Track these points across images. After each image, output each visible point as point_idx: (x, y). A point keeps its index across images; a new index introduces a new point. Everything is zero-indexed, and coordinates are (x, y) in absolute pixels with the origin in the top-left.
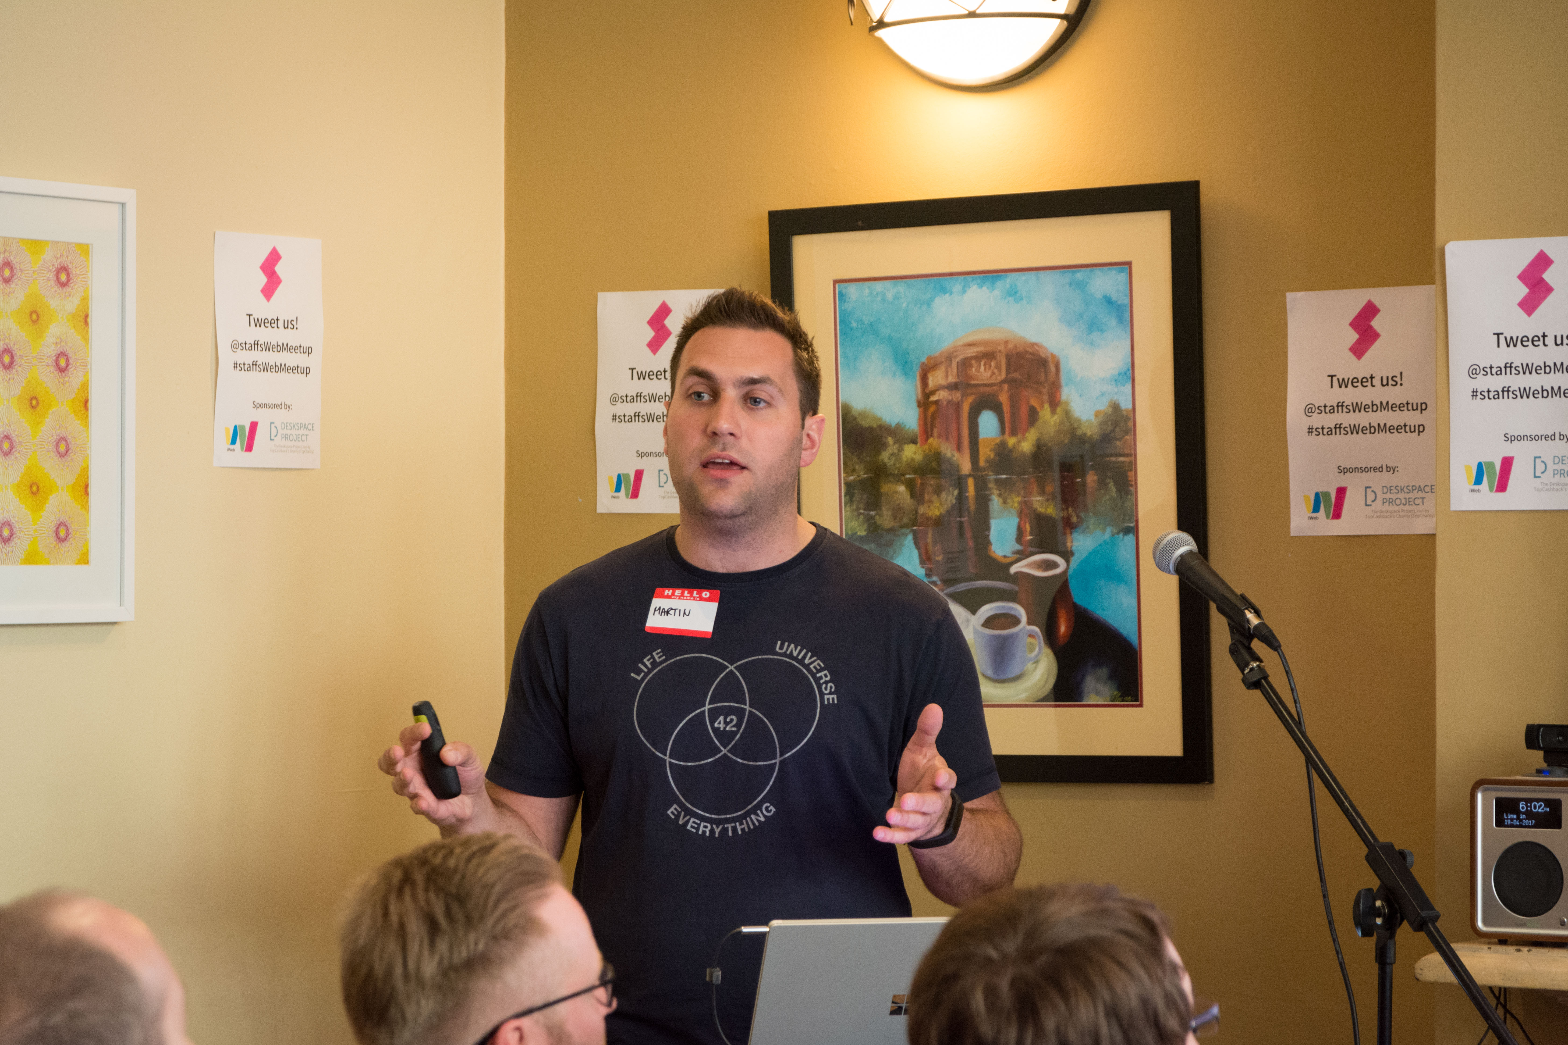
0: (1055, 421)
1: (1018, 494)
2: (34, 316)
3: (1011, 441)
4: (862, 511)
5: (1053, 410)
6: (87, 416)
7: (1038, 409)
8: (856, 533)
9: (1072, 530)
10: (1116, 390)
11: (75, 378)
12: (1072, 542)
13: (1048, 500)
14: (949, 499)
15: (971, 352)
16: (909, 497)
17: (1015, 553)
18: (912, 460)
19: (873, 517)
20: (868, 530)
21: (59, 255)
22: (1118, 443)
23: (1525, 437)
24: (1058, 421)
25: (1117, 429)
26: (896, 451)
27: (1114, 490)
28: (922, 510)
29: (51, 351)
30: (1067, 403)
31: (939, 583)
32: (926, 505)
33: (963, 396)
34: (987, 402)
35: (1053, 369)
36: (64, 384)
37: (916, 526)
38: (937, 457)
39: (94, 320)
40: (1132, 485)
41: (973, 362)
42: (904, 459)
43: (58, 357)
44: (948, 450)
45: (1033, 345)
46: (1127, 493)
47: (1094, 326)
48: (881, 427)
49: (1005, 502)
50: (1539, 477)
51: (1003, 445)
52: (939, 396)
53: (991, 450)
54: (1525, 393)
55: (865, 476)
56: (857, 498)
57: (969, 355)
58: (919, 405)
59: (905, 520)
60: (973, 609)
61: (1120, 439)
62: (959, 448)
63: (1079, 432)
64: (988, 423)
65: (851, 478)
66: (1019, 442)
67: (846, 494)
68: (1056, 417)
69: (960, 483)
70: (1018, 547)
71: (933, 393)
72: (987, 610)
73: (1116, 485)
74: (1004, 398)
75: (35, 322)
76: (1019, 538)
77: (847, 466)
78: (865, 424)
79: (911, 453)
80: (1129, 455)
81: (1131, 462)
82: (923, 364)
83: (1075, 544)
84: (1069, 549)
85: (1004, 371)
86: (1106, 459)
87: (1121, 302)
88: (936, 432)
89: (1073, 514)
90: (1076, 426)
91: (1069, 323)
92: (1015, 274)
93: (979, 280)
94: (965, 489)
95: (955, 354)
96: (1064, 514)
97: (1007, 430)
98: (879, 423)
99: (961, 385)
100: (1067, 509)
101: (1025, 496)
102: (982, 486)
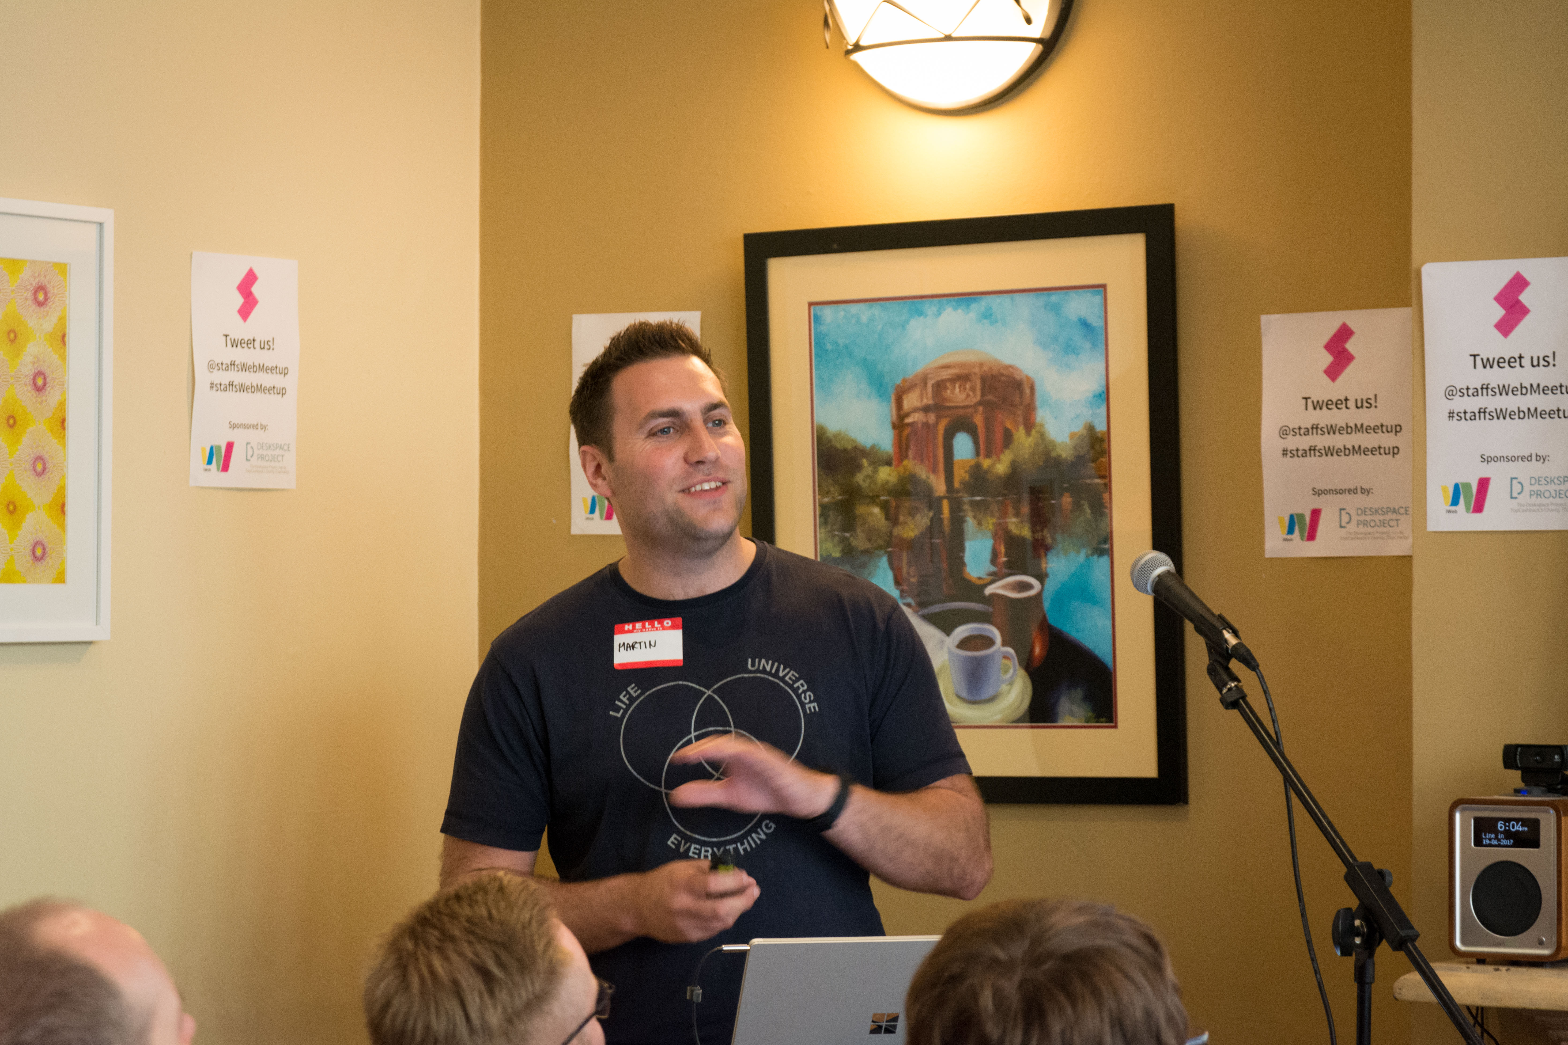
0: (1030, 443)
1: (993, 516)
2: (12, 336)
3: (986, 463)
4: (837, 533)
5: (1028, 432)
6: (64, 435)
7: (1013, 431)
8: (831, 554)
9: (1047, 552)
10: (1090, 412)
11: (52, 397)
12: (1047, 563)
13: (1022, 522)
14: (924, 521)
15: (946, 374)
16: (883, 519)
17: (989, 574)
18: (887, 482)
19: (847, 539)
20: (843, 551)
21: (37, 274)
22: (1093, 465)
23: (1502, 459)
24: (1033, 444)
25: (1092, 451)
26: (870, 473)
27: (1088, 511)
28: (897, 531)
29: (29, 370)
30: (1042, 425)
31: (913, 603)
32: (900, 527)
33: (939, 418)
34: (962, 424)
35: (1028, 391)
36: (41, 403)
37: (891, 547)
38: (912, 479)
39: (71, 340)
40: (1106, 507)
41: (948, 384)
42: (879, 481)
43: (35, 376)
44: (922, 472)
45: (1008, 367)
46: (1102, 514)
47: (1070, 349)
48: (855, 449)
49: (980, 524)
50: (1516, 498)
51: (978, 466)
52: (914, 417)
53: (965, 472)
54: (1501, 414)
55: (840, 498)
56: (831, 519)
57: (944, 377)
58: (894, 427)
59: (881, 542)
60: (948, 630)
61: (1095, 461)
62: (934, 470)
63: (1054, 454)
64: (963, 446)
65: (826, 500)
66: (994, 465)
67: (821, 516)
68: (1030, 439)
69: (935, 505)
70: (993, 569)
71: (907, 415)
72: (962, 631)
73: (1091, 507)
74: (978, 420)
75: (13, 341)
76: (994, 560)
77: (821, 488)
78: (839, 446)
79: (885, 474)
80: (1104, 477)
81: (1105, 485)
82: (898, 386)
83: (1050, 565)
84: (1044, 570)
85: (979, 393)
86: (1083, 481)
87: (1094, 325)
88: (911, 453)
89: (1048, 536)
90: (1051, 448)
91: (1044, 346)
92: (990, 297)
93: (954, 303)
94: (939, 511)
95: (930, 376)
96: (1039, 536)
97: (982, 452)
98: (854, 445)
99: (938, 407)
100: (1042, 531)
101: (999, 519)
102: (956, 508)
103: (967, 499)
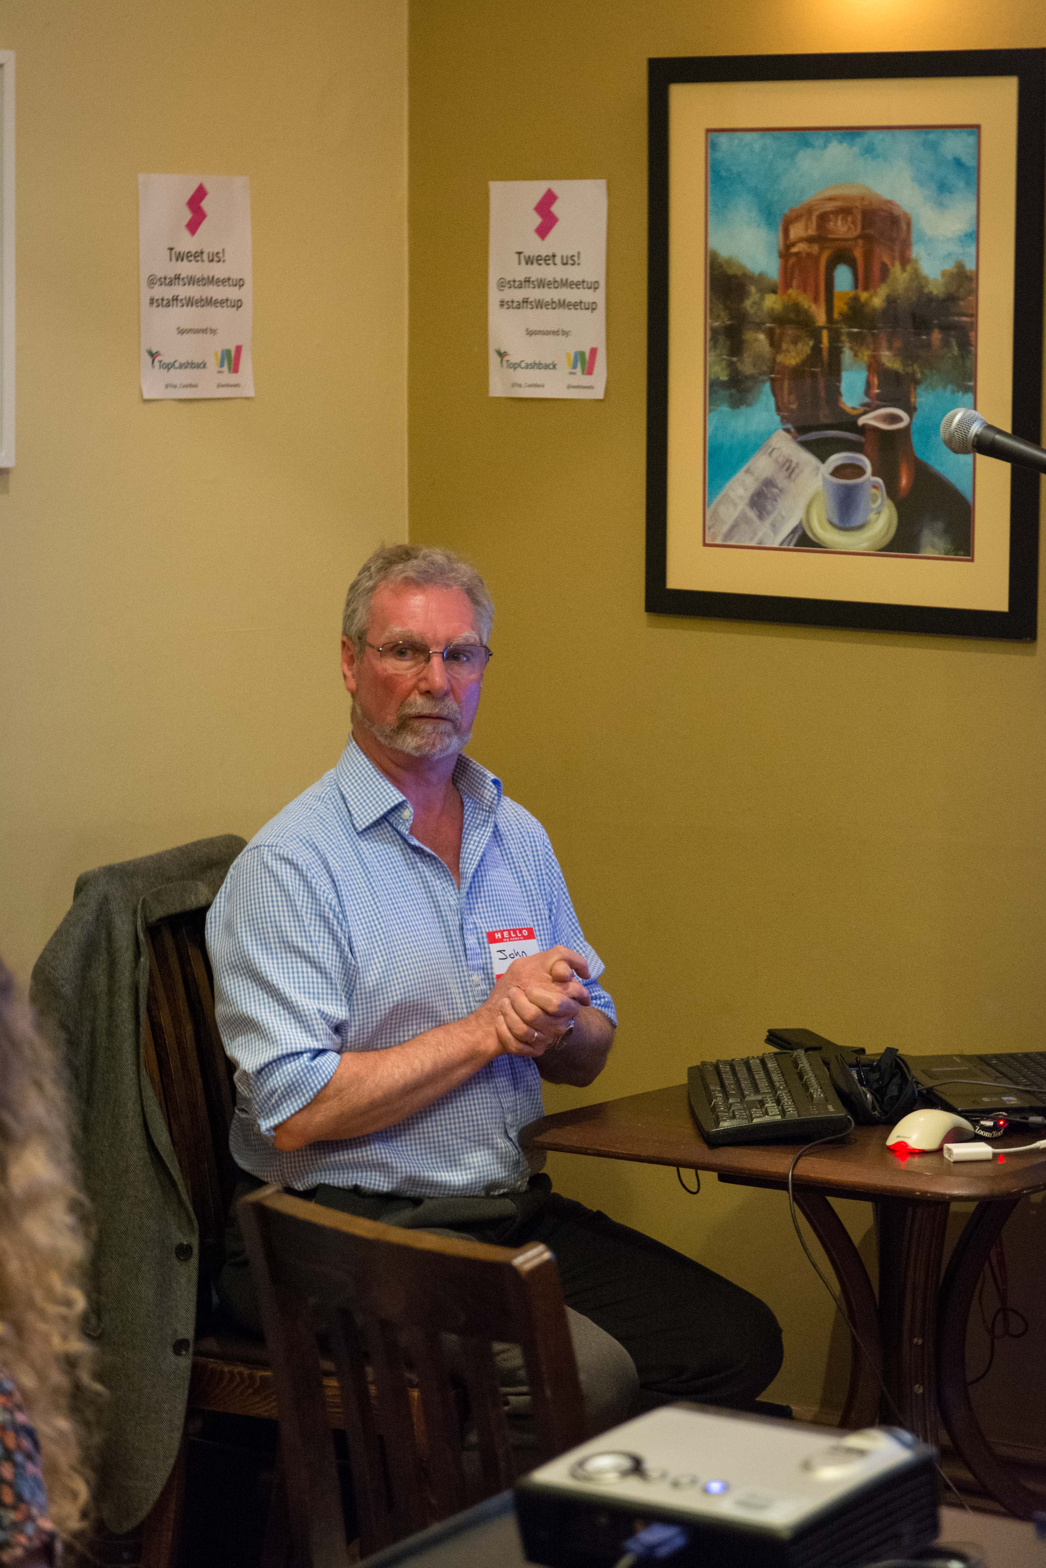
0: (905, 278)
1: (868, 348)
3: (864, 296)
4: (725, 357)
5: (904, 269)
7: (890, 267)
8: (719, 378)
9: (917, 386)
12: (915, 398)
13: (895, 355)
14: (805, 349)
15: (830, 206)
16: (768, 346)
17: (864, 405)
18: (773, 309)
19: (735, 363)
20: (730, 375)
22: (962, 303)
24: (908, 279)
25: (961, 289)
26: (757, 299)
27: (956, 348)
28: (780, 358)
30: (916, 261)
31: (792, 430)
32: (784, 354)
33: (822, 249)
34: (841, 256)
35: (904, 227)
37: (774, 374)
38: (796, 308)
40: (971, 345)
41: (831, 216)
42: (765, 308)
44: (805, 302)
45: (888, 202)
46: (969, 352)
48: (745, 275)
49: (856, 355)
51: (856, 299)
52: (799, 247)
53: (845, 304)
55: (729, 323)
56: (720, 343)
57: (828, 210)
58: (781, 256)
59: (765, 368)
60: (823, 458)
61: (963, 300)
62: (816, 300)
63: (926, 291)
64: (843, 277)
65: (717, 324)
66: (871, 297)
67: (712, 339)
68: (906, 274)
69: (815, 334)
70: (866, 400)
71: (793, 245)
72: (836, 459)
73: (959, 344)
74: (858, 253)
76: (867, 392)
77: (711, 312)
78: (730, 272)
79: (771, 302)
80: (972, 316)
81: (972, 323)
82: (786, 216)
84: (913, 404)
85: (859, 226)
86: (951, 318)
88: (795, 283)
89: (918, 370)
90: (924, 284)
94: (818, 341)
95: (815, 207)
96: (909, 370)
97: (860, 285)
98: (744, 271)
99: (820, 238)
100: (913, 365)
101: (874, 351)
102: (835, 338)
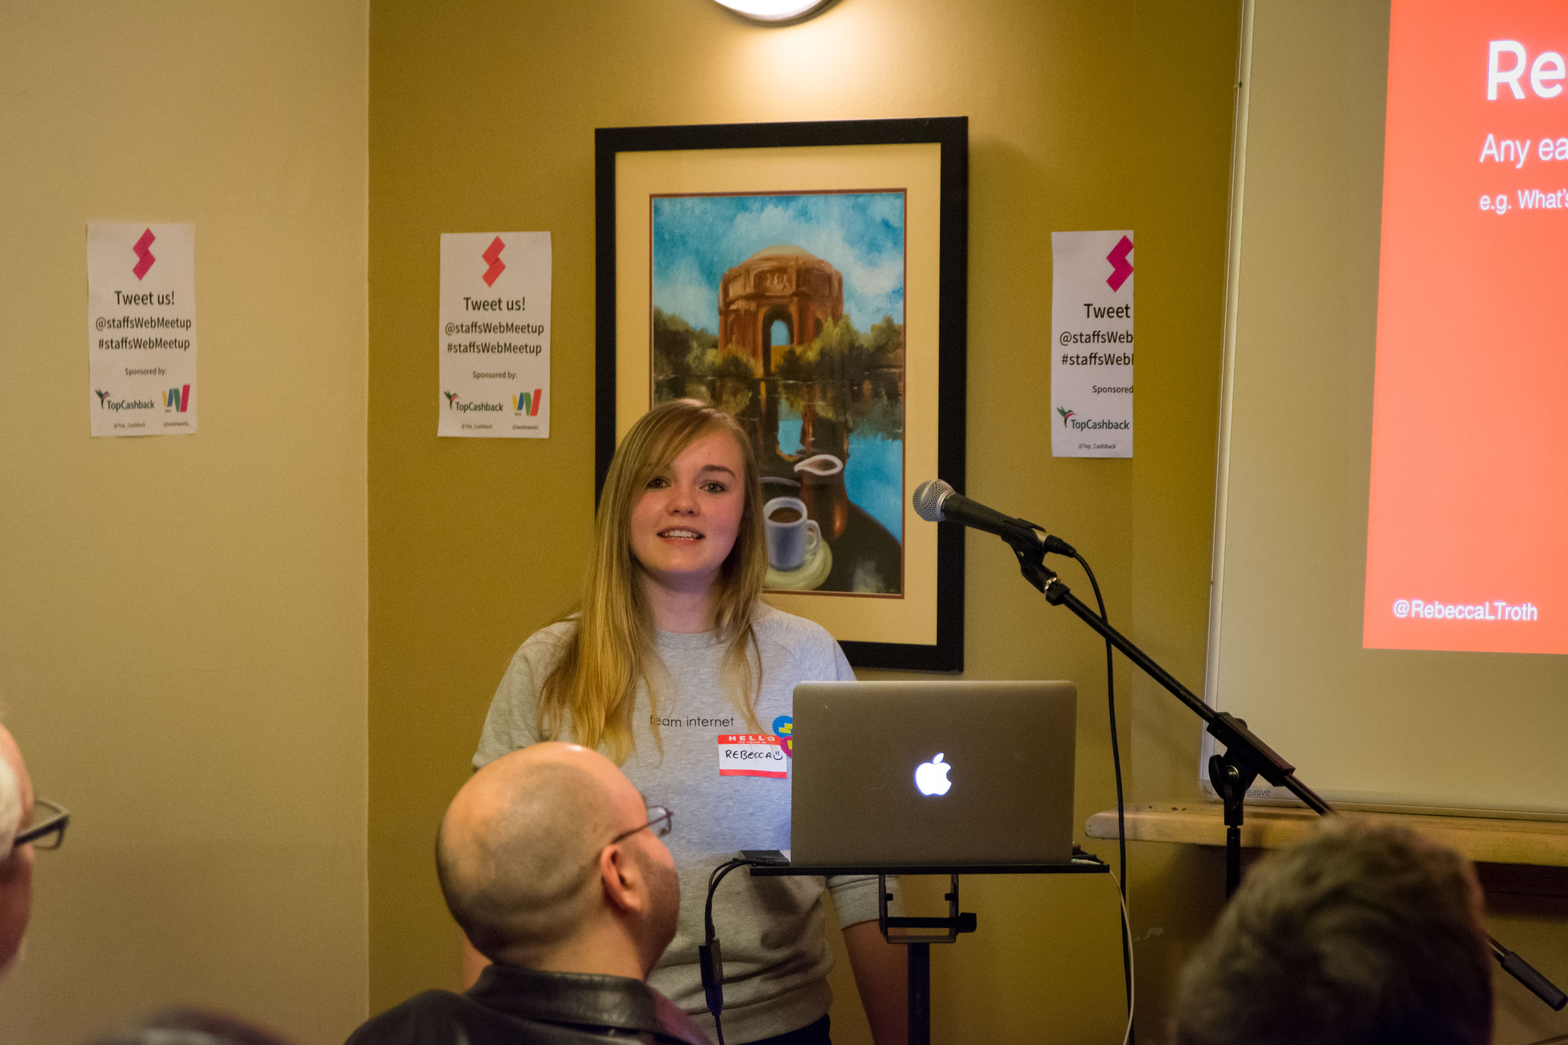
0: (837, 334)
1: (803, 399)
3: (799, 350)
5: (836, 323)
7: (823, 321)
9: (849, 434)
10: (890, 306)
12: (848, 445)
13: (828, 405)
14: (744, 401)
15: (766, 266)
18: (713, 363)
22: (890, 355)
24: (839, 333)
25: (890, 343)
26: (699, 354)
27: (885, 398)
30: (848, 317)
33: (759, 306)
34: (779, 313)
35: (836, 284)
38: (735, 361)
40: (900, 395)
42: (706, 361)
44: (744, 356)
45: (821, 261)
46: (897, 402)
47: (874, 247)
48: (687, 331)
49: (792, 406)
51: (792, 352)
52: (738, 305)
53: (781, 357)
55: (672, 376)
57: (765, 269)
58: (721, 313)
61: (892, 352)
62: (754, 354)
63: (857, 344)
64: (779, 333)
65: (661, 377)
66: (805, 352)
67: (656, 392)
68: (837, 329)
69: (754, 386)
70: (802, 448)
71: (733, 302)
72: (775, 503)
73: (887, 393)
74: (793, 310)
76: (803, 440)
77: (656, 368)
78: (673, 328)
79: (712, 356)
81: (901, 374)
82: (725, 275)
83: (850, 447)
84: (846, 451)
85: (794, 285)
86: (881, 370)
87: (896, 225)
88: (734, 338)
89: (850, 419)
90: (855, 338)
91: (852, 243)
92: (805, 196)
93: (775, 200)
94: (757, 392)
95: (753, 267)
96: (842, 419)
97: (796, 340)
98: (686, 328)
99: (757, 296)
100: (845, 414)
101: (809, 401)
102: (772, 390)
103: (781, 382)
